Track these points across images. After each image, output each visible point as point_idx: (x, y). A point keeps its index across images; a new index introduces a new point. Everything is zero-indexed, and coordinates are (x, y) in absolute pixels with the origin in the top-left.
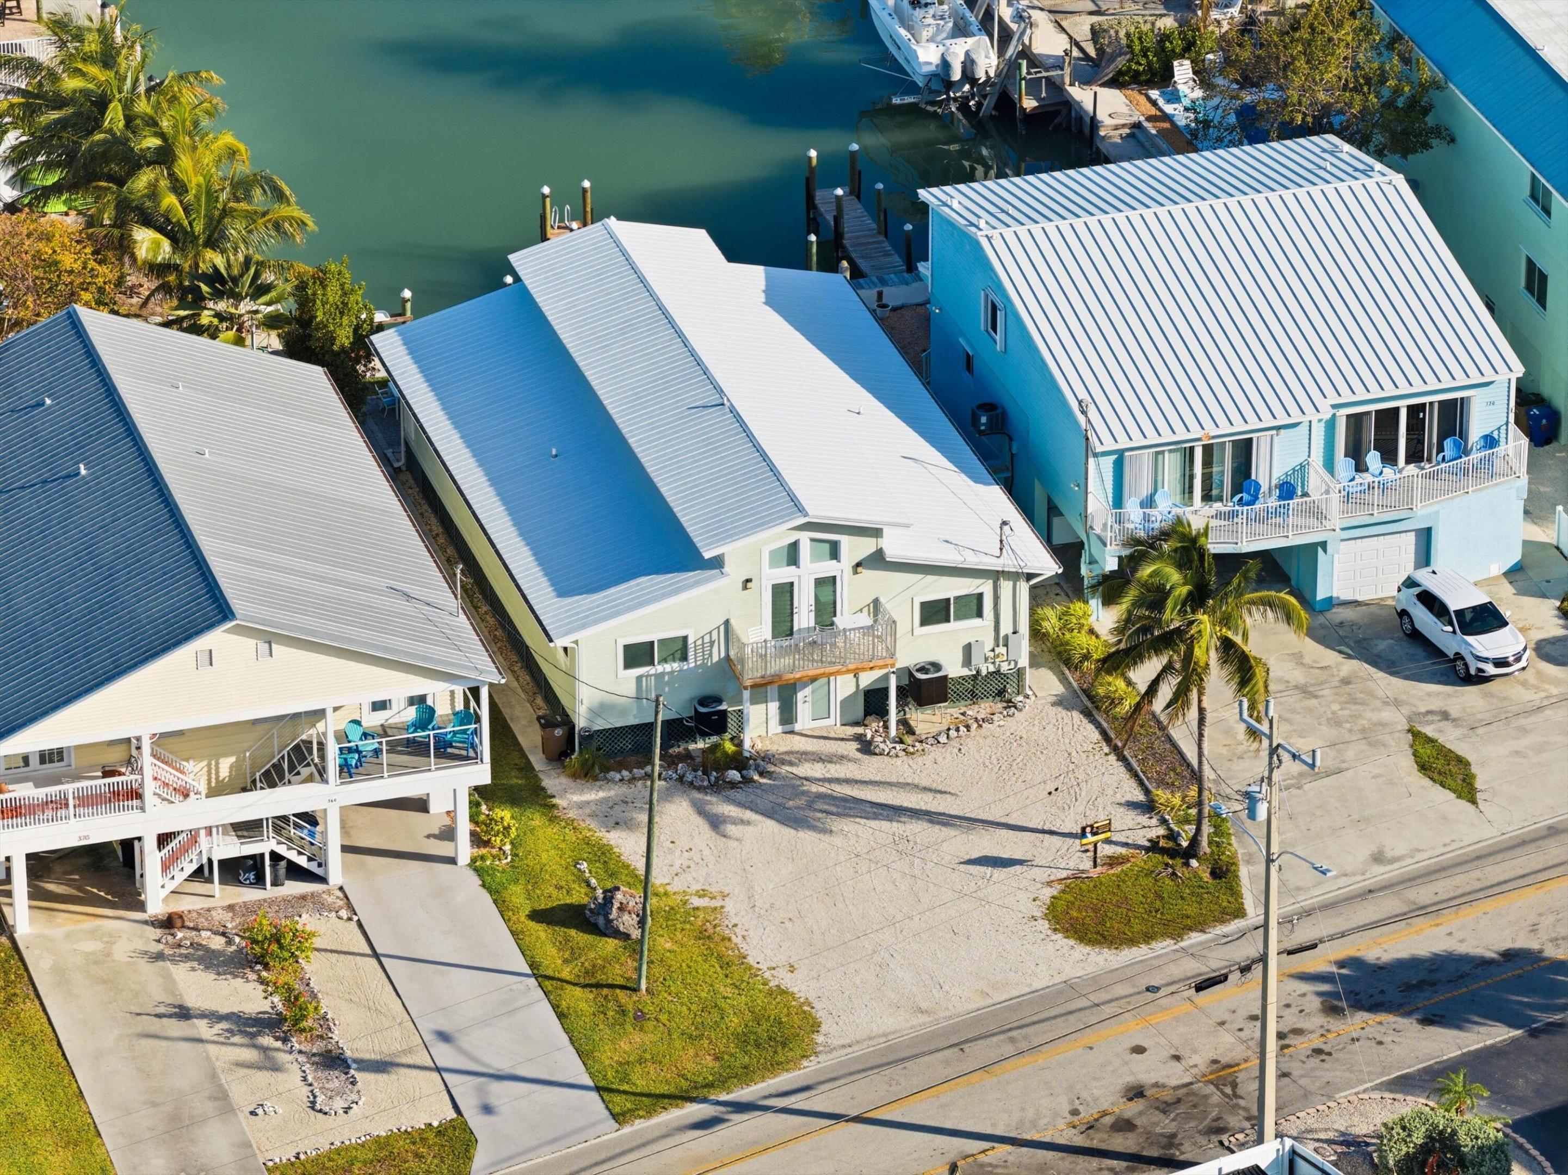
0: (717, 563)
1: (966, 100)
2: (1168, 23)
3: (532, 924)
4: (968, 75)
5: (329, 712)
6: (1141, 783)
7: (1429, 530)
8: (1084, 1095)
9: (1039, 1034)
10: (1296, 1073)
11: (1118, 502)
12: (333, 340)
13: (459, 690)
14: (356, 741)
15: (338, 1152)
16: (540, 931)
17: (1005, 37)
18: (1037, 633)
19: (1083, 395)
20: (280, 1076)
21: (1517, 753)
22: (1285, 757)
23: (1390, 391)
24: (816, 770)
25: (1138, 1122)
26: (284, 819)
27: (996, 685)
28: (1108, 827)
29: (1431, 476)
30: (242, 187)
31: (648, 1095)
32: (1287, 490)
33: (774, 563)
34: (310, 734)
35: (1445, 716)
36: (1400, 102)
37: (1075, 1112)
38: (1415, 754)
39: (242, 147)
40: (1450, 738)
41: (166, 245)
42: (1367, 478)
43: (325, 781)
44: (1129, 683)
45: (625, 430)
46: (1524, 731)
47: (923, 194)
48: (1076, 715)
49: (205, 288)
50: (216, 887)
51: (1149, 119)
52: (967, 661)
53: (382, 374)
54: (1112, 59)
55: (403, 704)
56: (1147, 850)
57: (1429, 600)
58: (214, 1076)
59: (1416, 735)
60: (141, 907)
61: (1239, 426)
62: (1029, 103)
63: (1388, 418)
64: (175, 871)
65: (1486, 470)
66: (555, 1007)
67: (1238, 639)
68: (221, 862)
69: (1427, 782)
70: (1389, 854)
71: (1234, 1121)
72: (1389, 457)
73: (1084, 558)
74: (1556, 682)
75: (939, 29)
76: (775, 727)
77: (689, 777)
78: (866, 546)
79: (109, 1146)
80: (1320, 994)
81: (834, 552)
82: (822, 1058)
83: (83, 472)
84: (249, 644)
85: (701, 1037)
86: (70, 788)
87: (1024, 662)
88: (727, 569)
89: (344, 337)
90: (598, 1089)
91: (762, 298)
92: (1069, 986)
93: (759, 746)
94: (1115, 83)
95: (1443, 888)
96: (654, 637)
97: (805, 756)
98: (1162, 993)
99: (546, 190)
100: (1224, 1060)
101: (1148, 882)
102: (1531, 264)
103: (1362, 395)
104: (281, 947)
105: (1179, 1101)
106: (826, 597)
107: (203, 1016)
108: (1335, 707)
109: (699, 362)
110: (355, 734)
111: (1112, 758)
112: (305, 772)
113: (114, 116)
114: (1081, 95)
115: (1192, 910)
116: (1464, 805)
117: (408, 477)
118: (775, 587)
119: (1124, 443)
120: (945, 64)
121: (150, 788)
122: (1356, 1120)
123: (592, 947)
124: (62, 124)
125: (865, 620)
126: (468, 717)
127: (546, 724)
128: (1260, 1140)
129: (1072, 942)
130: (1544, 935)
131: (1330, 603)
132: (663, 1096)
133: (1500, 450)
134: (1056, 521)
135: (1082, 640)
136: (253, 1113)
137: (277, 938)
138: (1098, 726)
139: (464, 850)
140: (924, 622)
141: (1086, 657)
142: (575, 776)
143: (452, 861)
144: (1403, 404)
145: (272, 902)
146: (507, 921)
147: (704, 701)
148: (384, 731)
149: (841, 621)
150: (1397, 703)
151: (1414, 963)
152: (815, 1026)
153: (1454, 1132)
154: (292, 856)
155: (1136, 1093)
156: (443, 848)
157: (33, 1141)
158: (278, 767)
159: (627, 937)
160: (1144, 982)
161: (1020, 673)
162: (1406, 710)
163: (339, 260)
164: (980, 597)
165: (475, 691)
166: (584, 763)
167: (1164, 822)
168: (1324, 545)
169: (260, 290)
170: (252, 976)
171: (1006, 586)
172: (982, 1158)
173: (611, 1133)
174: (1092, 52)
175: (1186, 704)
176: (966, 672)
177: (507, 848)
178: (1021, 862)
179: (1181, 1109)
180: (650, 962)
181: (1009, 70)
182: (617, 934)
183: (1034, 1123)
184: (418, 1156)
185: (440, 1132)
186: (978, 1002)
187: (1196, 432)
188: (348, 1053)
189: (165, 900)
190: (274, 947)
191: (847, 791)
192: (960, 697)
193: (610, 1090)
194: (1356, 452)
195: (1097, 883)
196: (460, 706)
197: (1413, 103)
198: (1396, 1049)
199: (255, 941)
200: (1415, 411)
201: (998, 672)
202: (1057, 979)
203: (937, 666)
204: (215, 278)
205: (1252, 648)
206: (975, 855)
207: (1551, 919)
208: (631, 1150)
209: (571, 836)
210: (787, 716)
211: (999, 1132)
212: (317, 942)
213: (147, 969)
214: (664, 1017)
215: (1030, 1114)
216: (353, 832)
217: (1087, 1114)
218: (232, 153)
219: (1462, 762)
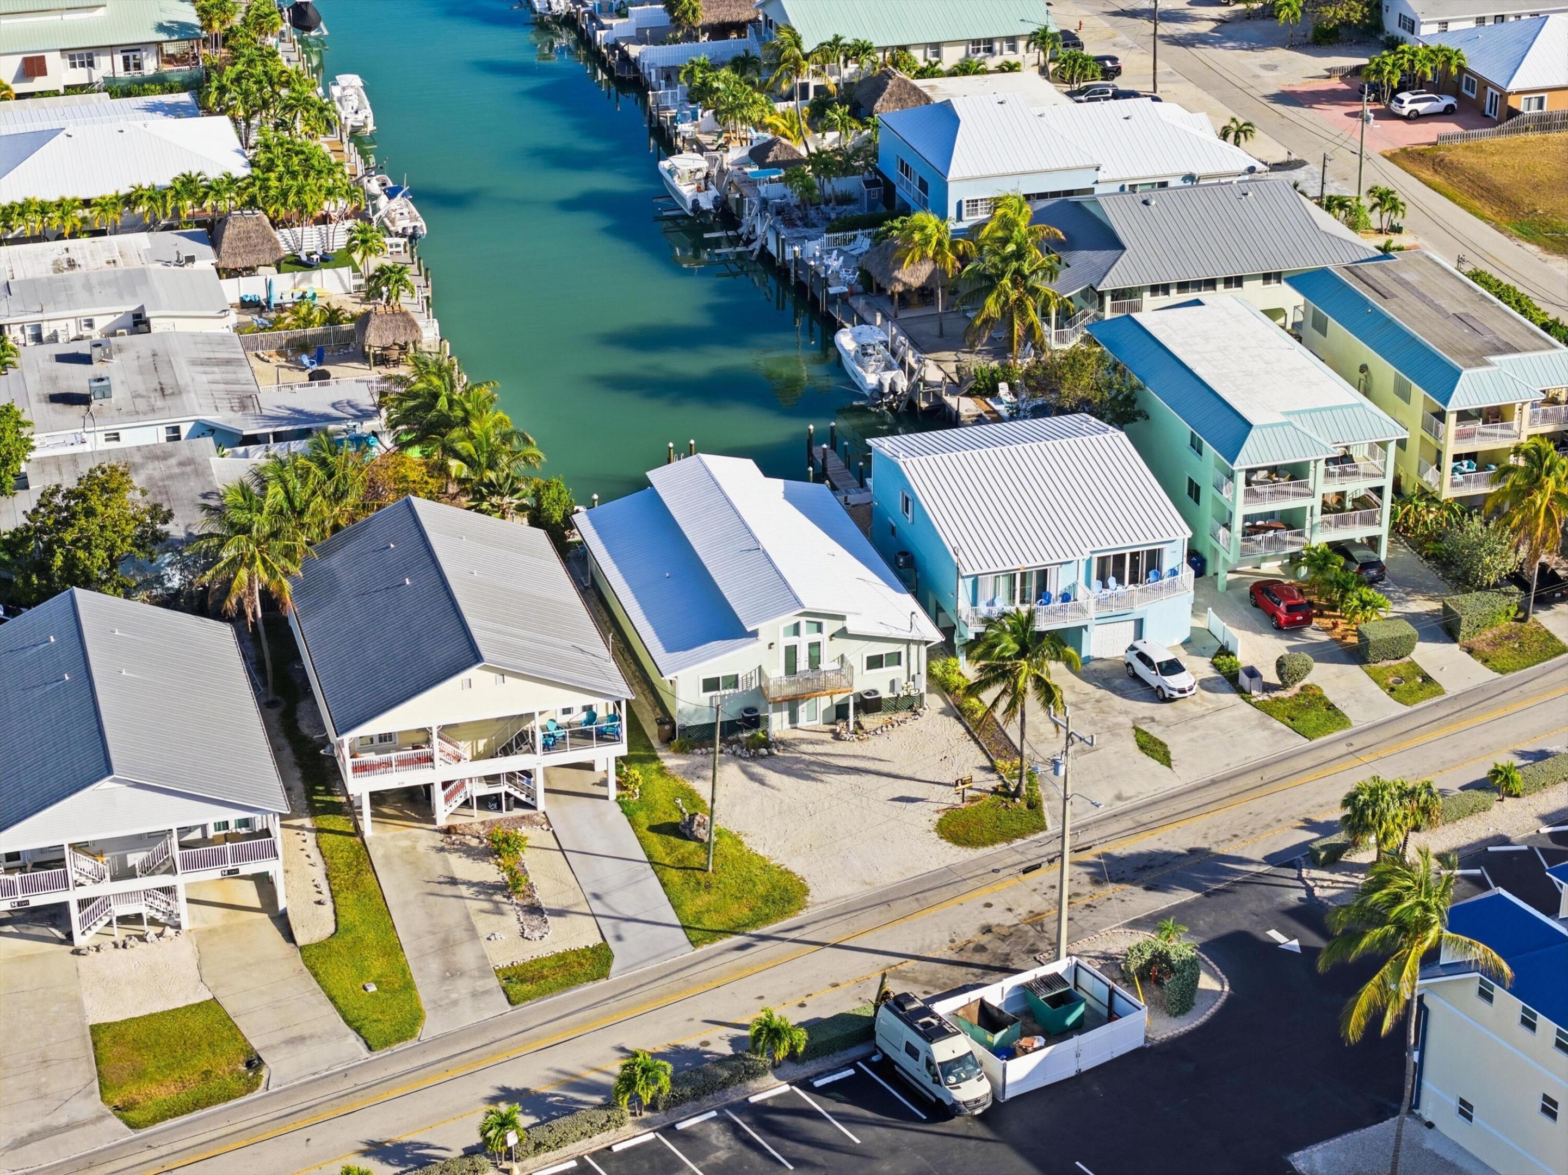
0: (754, 634)
1: (891, 403)
2: (995, 364)
3: (650, 834)
4: (893, 391)
5: (537, 715)
6: (988, 756)
7: (1142, 620)
8: (958, 931)
9: (932, 897)
10: (1076, 918)
11: (974, 603)
12: (552, 517)
13: (611, 703)
14: (552, 730)
15: (535, 961)
16: (654, 838)
17: (911, 372)
18: (930, 675)
19: (955, 544)
20: (504, 918)
21: (1192, 740)
22: (1076, 739)
23: (1121, 545)
24: (810, 748)
25: (988, 946)
26: (513, 774)
27: (907, 703)
28: (971, 780)
29: (1142, 590)
30: (506, 438)
31: (712, 931)
32: (1066, 598)
33: (786, 635)
34: (528, 726)
35: (1153, 720)
36: (1120, 398)
37: (952, 941)
38: (1137, 741)
39: (507, 418)
40: (1155, 731)
41: (465, 467)
42: (1108, 592)
43: (535, 753)
44: (981, 701)
45: (705, 562)
46: (1195, 728)
47: (869, 441)
48: (952, 719)
49: (484, 490)
50: (475, 811)
51: (986, 412)
52: (892, 689)
53: (578, 538)
54: (967, 382)
55: (580, 710)
56: (992, 793)
57: (1143, 657)
58: (468, 917)
59: (1137, 730)
60: (434, 822)
61: (1040, 562)
62: (924, 405)
63: (1119, 559)
64: (452, 802)
65: (1172, 587)
66: (661, 880)
67: (1044, 676)
68: (478, 798)
69: (1144, 755)
70: (1125, 795)
71: (1042, 945)
72: (1120, 581)
73: (956, 634)
74: (1210, 701)
75: (877, 367)
76: (787, 725)
77: (739, 752)
78: (837, 626)
79: (408, 957)
80: (1088, 873)
81: (819, 628)
82: (810, 909)
83: (408, 582)
84: (492, 676)
85: (741, 898)
86: (393, 755)
87: (923, 690)
88: (760, 637)
89: (558, 516)
90: (683, 927)
91: (782, 495)
92: (950, 869)
93: (778, 735)
94: (969, 394)
95: (1155, 814)
96: (720, 675)
97: (803, 741)
98: (1001, 874)
99: (671, 445)
100: (1036, 911)
101: (993, 811)
102: (1191, 481)
103: (1106, 546)
104: (509, 845)
105: (1011, 934)
106: (815, 654)
107: (464, 883)
108: (1093, 715)
109: (747, 527)
110: (552, 727)
111: (972, 742)
112: (525, 748)
113: (442, 403)
114: (951, 401)
115: (1017, 826)
116: (1165, 768)
117: (591, 591)
118: (787, 648)
119: (978, 571)
120: (881, 384)
121: (437, 756)
122: (1111, 945)
123: (681, 846)
124: (415, 408)
125: (837, 666)
126: (614, 718)
127: (661, 723)
128: (1057, 958)
129: (950, 844)
130: (1211, 840)
131: (1088, 659)
132: (720, 931)
133: (1179, 576)
134: (940, 615)
135: (955, 679)
136: (489, 939)
137: (506, 840)
138: (964, 725)
139: (613, 792)
140: (869, 667)
141: (957, 688)
142: (676, 752)
143: (606, 798)
144: (1127, 552)
145: (506, 820)
146: (635, 831)
147: (746, 711)
148: (569, 725)
149: (823, 666)
150: (1126, 713)
151: (1140, 856)
152: (806, 892)
153: (1168, 953)
154: (517, 794)
155: (987, 930)
156: (601, 791)
157: (366, 953)
158: (510, 745)
159: (702, 841)
160: (991, 868)
161: (921, 696)
162: (1131, 717)
163: (557, 477)
164: (899, 653)
165: (619, 703)
166: (681, 744)
167: (1001, 778)
168: (1086, 627)
169: (514, 491)
170: (492, 861)
171: (914, 648)
172: (900, 967)
173: (690, 953)
174: (957, 380)
175: (1015, 712)
176: (891, 695)
177: (637, 791)
178: (922, 800)
179: (1013, 939)
180: (714, 855)
181: (914, 388)
182: (697, 839)
183: (929, 947)
184: (581, 965)
185: (594, 950)
186: (898, 878)
187: (1017, 566)
188: (544, 905)
189: (447, 818)
190: (505, 846)
191: (825, 759)
192: (889, 709)
193: (690, 928)
194: (1102, 577)
195: (965, 812)
196: (611, 712)
197: (1127, 398)
198: (1132, 904)
199: (494, 842)
200: (1134, 555)
201: (909, 696)
202: (943, 865)
203: (876, 692)
204: (490, 485)
205: (1052, 681)
206: (896, 796)
207: (1215, 830)
208: (701, 962)
209: (672, 783)
210: (793, 719)
211: (910, 952)
212: (529, 842)
213: (436, 857)
214: (721, 886)
215: (927, 942)
216: (553, 782)
217: (959, 942)
218: (501, 421)
219: (1162, 745)
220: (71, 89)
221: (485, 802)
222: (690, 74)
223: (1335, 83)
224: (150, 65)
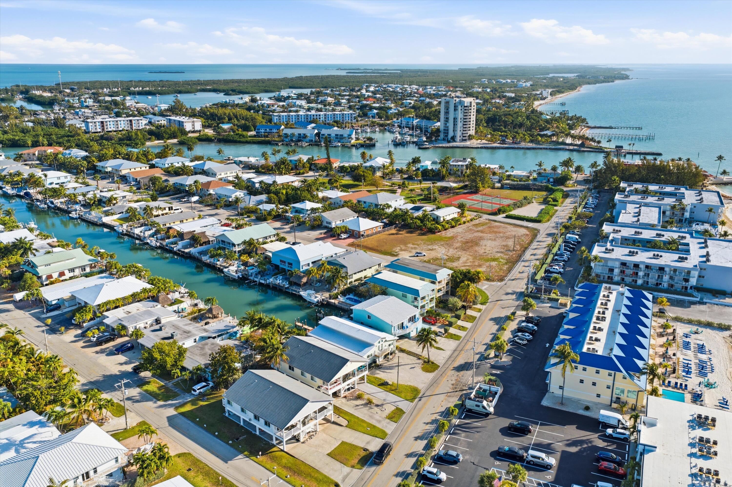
3: (380, 386)
6: (416, 357)
8: (449, 386)
10: (463, 378)
15: (390, 414)
20: (375, 409)
23: (411, 315)
24: (386, 364)
26: (352, 382)
28: (418, 362)
31: (412, 399)
43: (355, 377)
48: (402, 353)
56: (424, 363)
58: (368, 411)
62: (326, 303)
66: (392, 393)
69: (439, 350)
70: (444, 357)
78: (384, 340)
79: (368, 421)
80: (455, 371)
83: (312, 351)
85: (409, 392)
88: (375, 345)
90: (406, 400)
93: (378, 363)
94: (333, 299)
97: (383, 363)
101: (428, 366)
107: (359, 405)
111: (410, 356)
116: (444, 351)
123: (388, 387)
129: (428, 373)
131: (411, 337)
136: (376, 413)
138: (405, 353)
140: (389, 346)
143: (365, 383)
145: (352, 392)
146: (376, 387)
147: (374, 360)
152: (417, 388)
154: (352, 386)
155: (453, 385)
157: (359, 423)
159: (390, 385)
160: (440, 375)
167: (423, 360)
170: (360, 399)
172: (448, 395)
173: (413, 404)
178: (415, 367)
180: (396, 386)
184: (398, 412)
185: (397, 409)
187: (400, 322)
188: (379, 404)
189: (343, 395)
198: (468, 374)
206: (410, 368)
208: (416, 405)
213: (349, 402)
214: (403, 391)
217: (451, 388)
221: (348, 389)
222: (211, 252)
223: (323, 236)
224: (88, 270)
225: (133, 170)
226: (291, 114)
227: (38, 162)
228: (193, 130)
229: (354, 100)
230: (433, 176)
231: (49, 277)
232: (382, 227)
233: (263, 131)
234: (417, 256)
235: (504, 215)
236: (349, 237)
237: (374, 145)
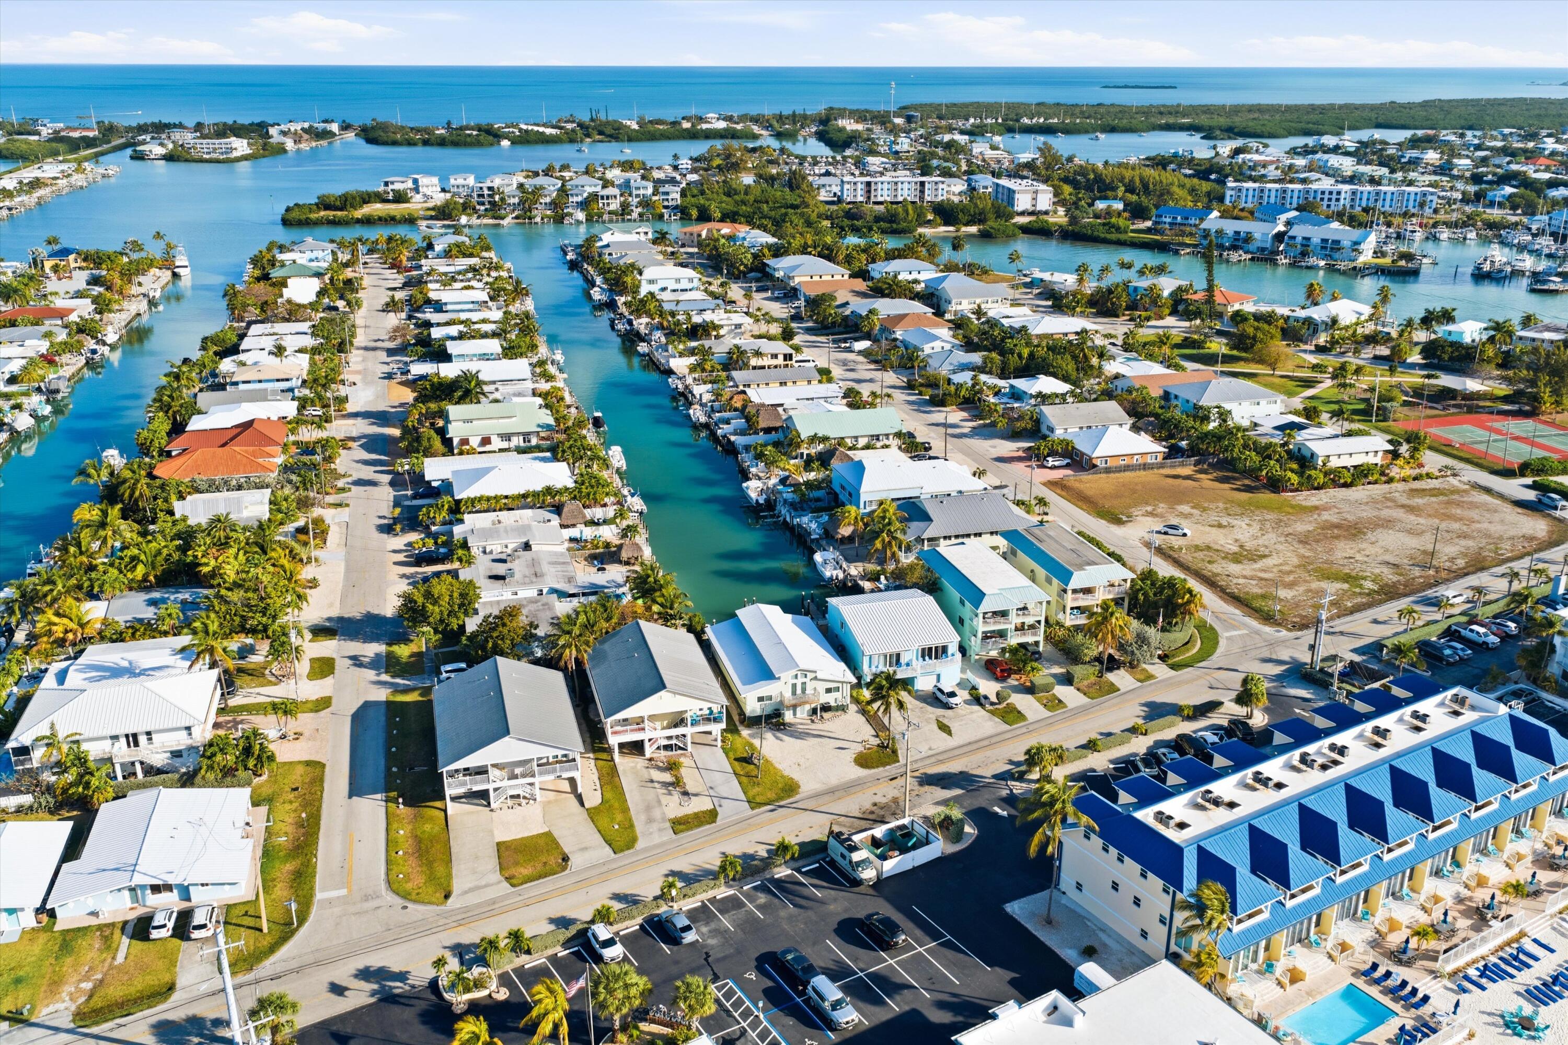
0: (779, 679)
1: (836, 584)
2: (879, 568)
3: (734, 762)
4: (837, 579)
5: (688, 711)
6: (875, 731)
7: (939, 675)
8: (862, 805)
10: (912, 801)
11: (870, 667)
12: (696, 629)
14: (695, 718)
15: (686, 816)
16: (736, 764)
17: (844, 571)
18: (851, 697)
20: (673, 797)
21: (961, 726)
22: (912, 725)
23: (931, 643)
24: (801, 727)
25: (875, 812)
26: (678, 736)
27: (842, 708)
28: (868, 741)
29: (940, 663)
31: (760, 804)
32: (908, 665)
33: (792, 679)
34: (684, 716)
35: (944, 717)
36: (931, 583)
37: (860, 810)
38: (938, 725)
40: (945, 721)
41: (660, 608)
42: (926, 663)
43: (687, 727)
44: (872, 708)
45: (759, 648)
46: (962, 720)
47: (827, 599)
48: (860, 715)
49: (668, 618)
50: (662, 752)
51: (875, 588)
52: (836, 702)
53: (707, 638)
54: (868, 576)
55: (706, 709)
56: (877, 747)
57: (940, 691)
58: (658, 797)
59: (938, 721)
60: (644, 756)
61: (897, 650)
62: (849, 585)
64: (652, 748)
65: (952, 661)
66: (739, 781)
67: (899, 698)
68: (664, 746)
69: (941, 731)
70: (932, 748)
71: (898, 812)
72: (930, 658)
74: (968, 709)
75: (831, 569)
76: (792, 717)
77: (772, 728)
78: (813, 676)
79: (632, 814)
80: (917, 782)
81: (805, 677)
83: (636, 655)
84: (670, 695)
85: (772, 790)
86: (629, 728)
87: (848, 703)
89: (699, 629)
90: (748, 802)
91: (791, 621)
92: (859, 779)
93: (788, 721)
94: (868, 580)
95: (945, 756)
96: (764, 695)
97: (798, 724)
98: (881, 781)
100: (896, 798)
101: (877, 754)
102: (960, 618)
103: (925, 645)
104: (675, 766)
105: (885, 806)
106: (804, 687)
107: (656, 782)
108: (919, 715)
111: (869, 725)
112: (683, 725)
113: (652, 581)
114: (861, 583)
115: (888, 761)
116: (949, 737)
117: (712, 660)
118: (792, 684)
119: (871, 654)
120: (832, 576)
121: (647, 728)
122: (927, 813)
123: (747, 767)
124: (640, 583)
125: (813, 693)
126: (721, 713)
127: (740, 715)
128: (904, 818)
129: (860, 768)
130: (969, 768)
131: (917, 691)
132: (763, 804)
133: (955, 657)
134: (856, 671)
135: (862, 698)
136: (666, 807)
138: (866, 718)
139: (719, 744)
140: (826, 693)
141: (863, 702)
142: (746, 727)
143: (717, 746)
144: (934, 646)
145: (674, 755)
146: (728, 761)
147: (775, 711)
148: (702, 716)
149: (807, 693)
150: (933, 713)
151: (939, 774)
152: (799, 788)
153: (951, 816)
154: (679, 745)
155: (875, 805)
156: (714, 743)
157: (614, 812)
158: (677, 724)
159: (756, 765)
160: (877, 779)
162: (935, 715)
163: (698, 613)
164: (839, 688)
165: (722, 706)
166: (748, 724)
167: (881, 740)
168: (916, 677)
169: (681, 619)
170: (668, 773)
171: (845, 685)
172: (838, 821)
173: (751, 813)
174: (863, 575)
175: (887, 713)
176: (835, 705)
177: (730, 744)
178: (848, 749)
179: (886, 809)
180: (761, 771)
181: (846, 578)
184: (705, 818)
185: (710, 812)
186: (837, 782)
187: (888, 652)
188: (689, 792)
189: (650, 754)
191: (807, 731)
192: (834, 711)
194: (923, 657)
195: (866, 754)
196: (719, 710)
197: (934, 582)
198: (936, 795)
199: (670, 765)
200: (937, 648)
201: (842, 705)
202: (857, 777)
203: (829, 704)
204: (671, 616)
205: (903, 700)
206: (837, 747)
207: (970, 764)
208: (755, 817)
209: (744, 741)
210: (795, 714)
211: (842, 814)
212: (684, 765)
213: (645, 771)
214: (764, 785)
215: (850, 810)
216: (694, 740)
217: (863, 810)
219: (948, 727)
220: (501, 450)
221: (667, 748)
222: (755, 448)
223: (1021, 454)
224: (534, 441)
225: (816, 278)
226: (1291, 186)
227: (696, 250)
228: (1031, 209)
229: (1497, 161)
230: (1451, 359)
231: (465, 442)
232: (1160, 457)
233: (1168, 220)
234: (1166, 533)
235: (1529, 481)
236: (1067, 466)
237: (1415, 273)
